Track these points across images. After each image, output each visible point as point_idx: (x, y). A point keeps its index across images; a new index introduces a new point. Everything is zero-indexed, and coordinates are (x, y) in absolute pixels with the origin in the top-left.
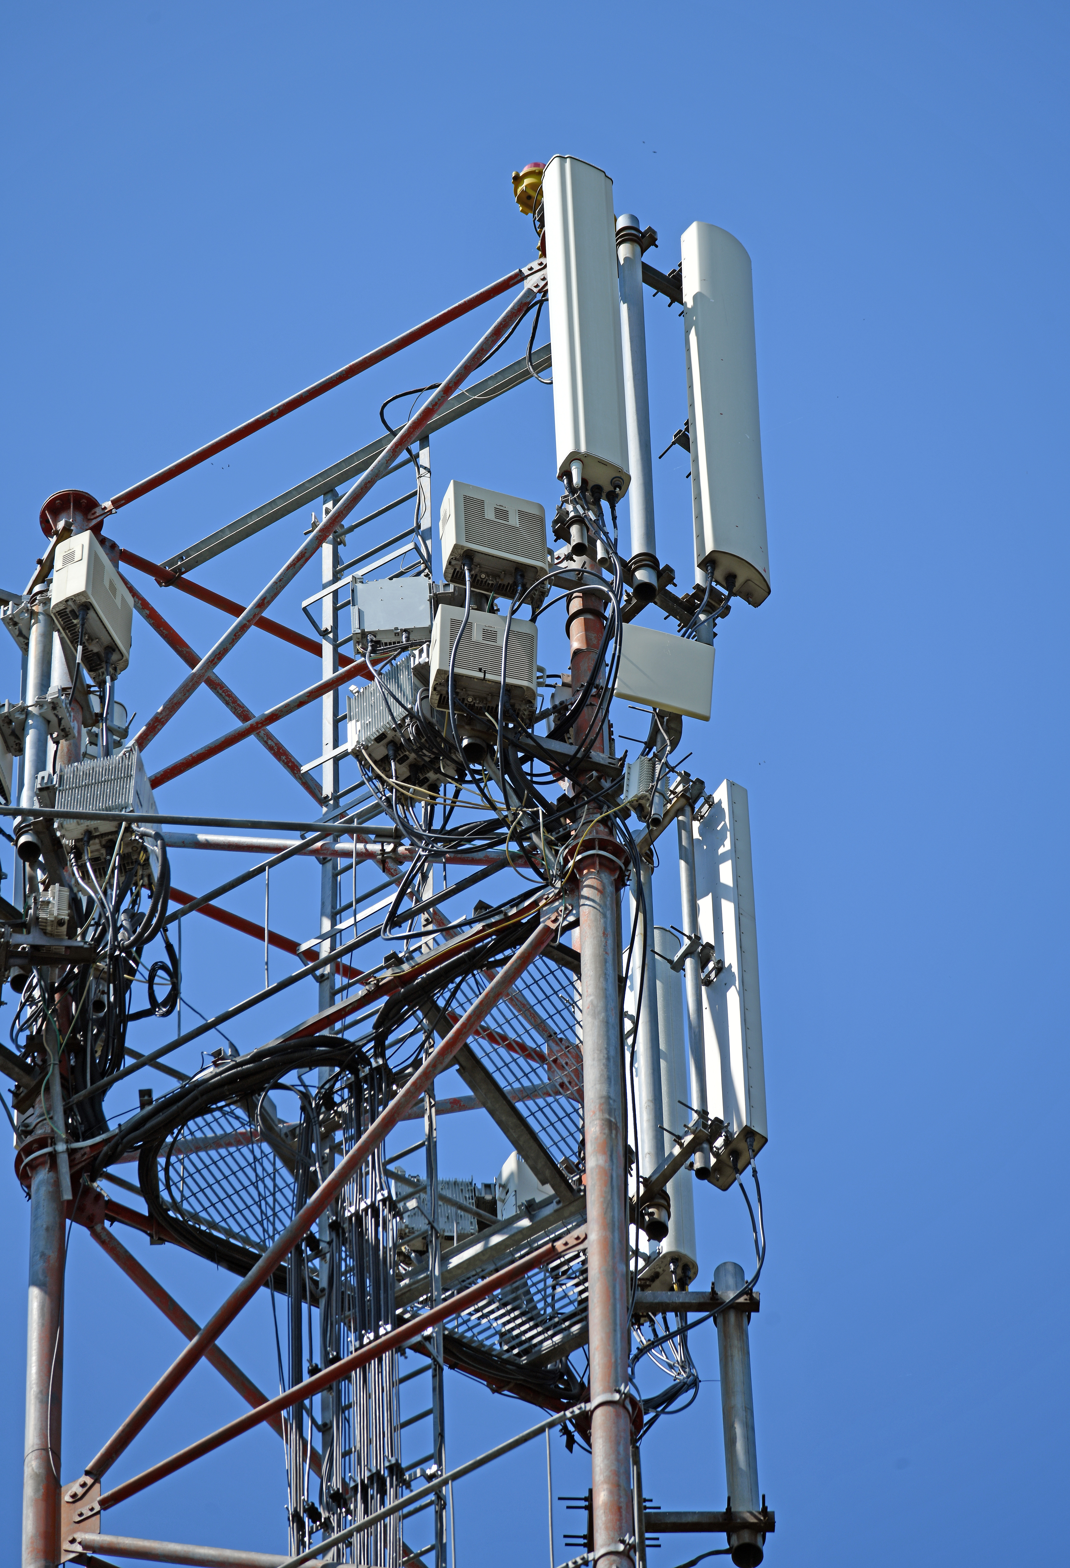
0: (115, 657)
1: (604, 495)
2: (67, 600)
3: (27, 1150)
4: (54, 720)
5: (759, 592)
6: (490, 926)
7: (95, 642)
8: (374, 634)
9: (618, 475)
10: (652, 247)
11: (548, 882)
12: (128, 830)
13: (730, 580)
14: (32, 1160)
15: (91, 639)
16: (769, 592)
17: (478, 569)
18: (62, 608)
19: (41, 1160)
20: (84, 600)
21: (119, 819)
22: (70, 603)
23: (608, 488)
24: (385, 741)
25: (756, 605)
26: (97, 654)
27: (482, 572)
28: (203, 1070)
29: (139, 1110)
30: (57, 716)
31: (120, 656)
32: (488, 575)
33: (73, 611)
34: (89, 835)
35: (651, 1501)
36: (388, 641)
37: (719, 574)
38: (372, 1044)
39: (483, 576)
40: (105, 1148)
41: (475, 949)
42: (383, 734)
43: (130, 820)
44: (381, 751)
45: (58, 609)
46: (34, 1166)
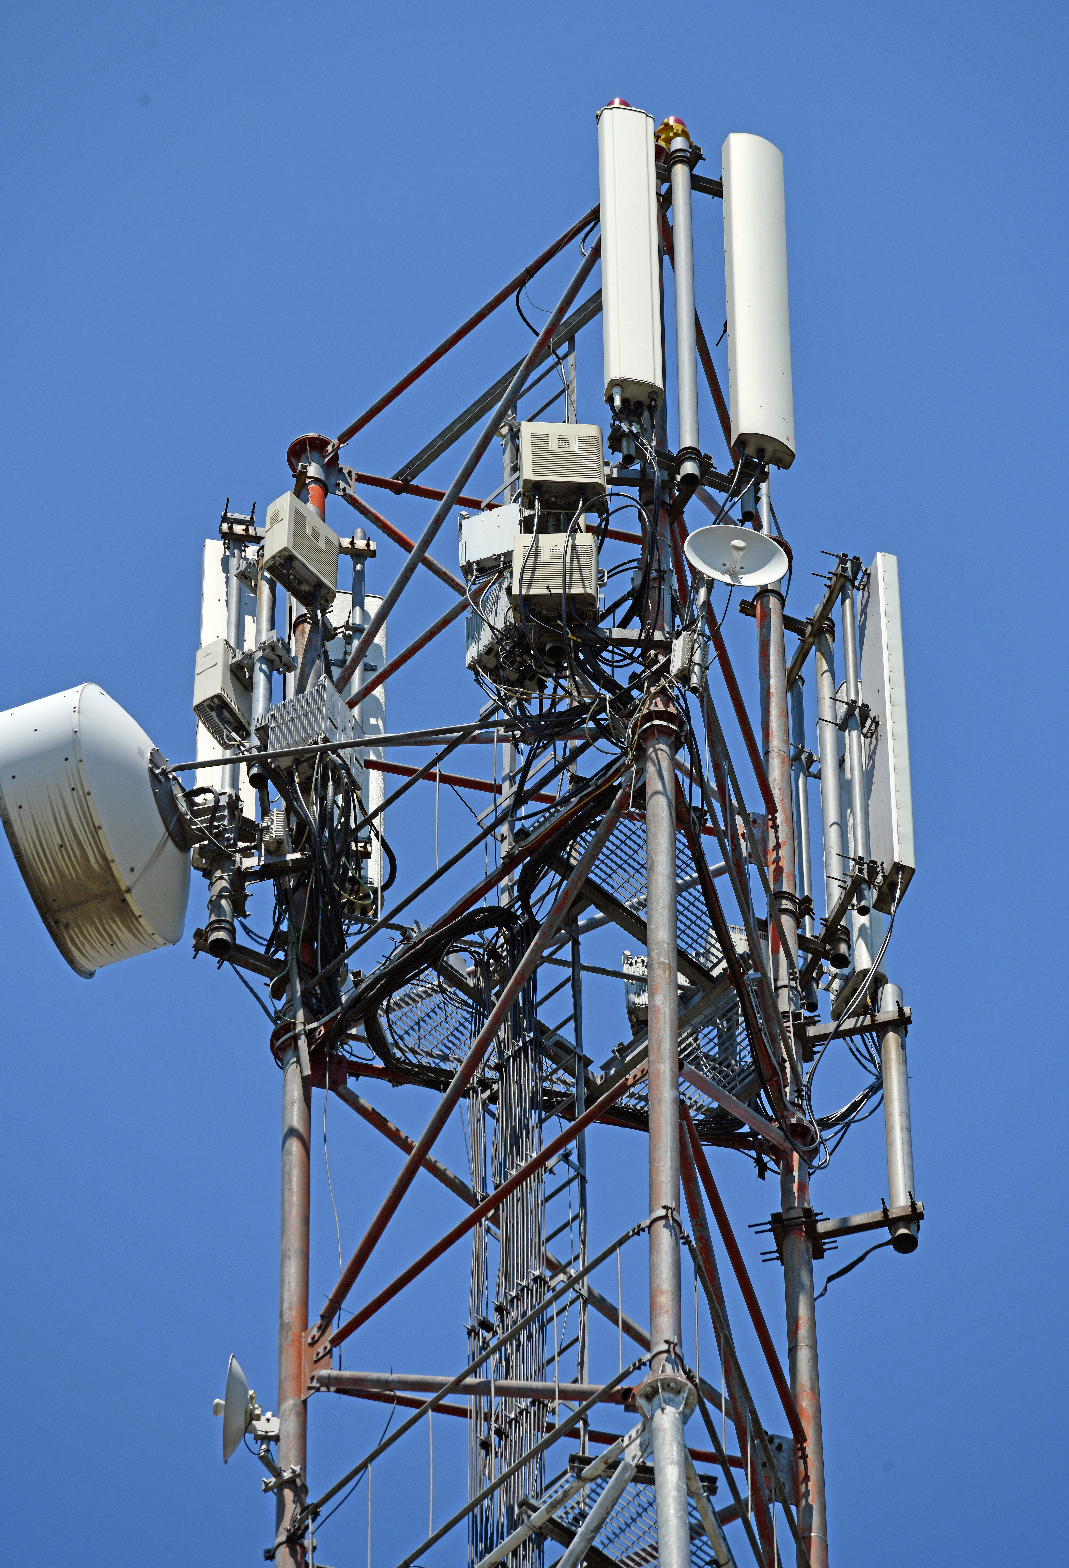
0: (323, 592)
1: (645, 408)
2: (274, 557)
3: (276, 1036)
4: (276, 659)
5: (786, 458)
6: (586, 795)
7: (304, 584)
8: (478, 563)
9: (653, 390)
10: (701, 161)
13: (761, 453)
14: (282, 1043)
15: (300, 582)
16: (794, 456)
17: (547, 495)
18: (272, 563)
19: (288, 1043)
20: (287, 554)
22: (277, 558)
23: (646, 402)
24: (493, 653)
25: (787, 467)
26: (309, 592)
27: (552, 497)
28: (396, 948)
29: (354, 989)
30: (277, 655)
31: (328, 590)
32: (556, 497)
33: (280, 564)
34: (297, 762)
35: (822, 1214)
36: (490, 565)
37: (750, 450)
38: (519, 903)
39: (553, 499)
40: (334, 1024)
41: (577, 816)
42: (490, 648)
44: (494, 662)
45: (269, 565)
46: (283, 1049)
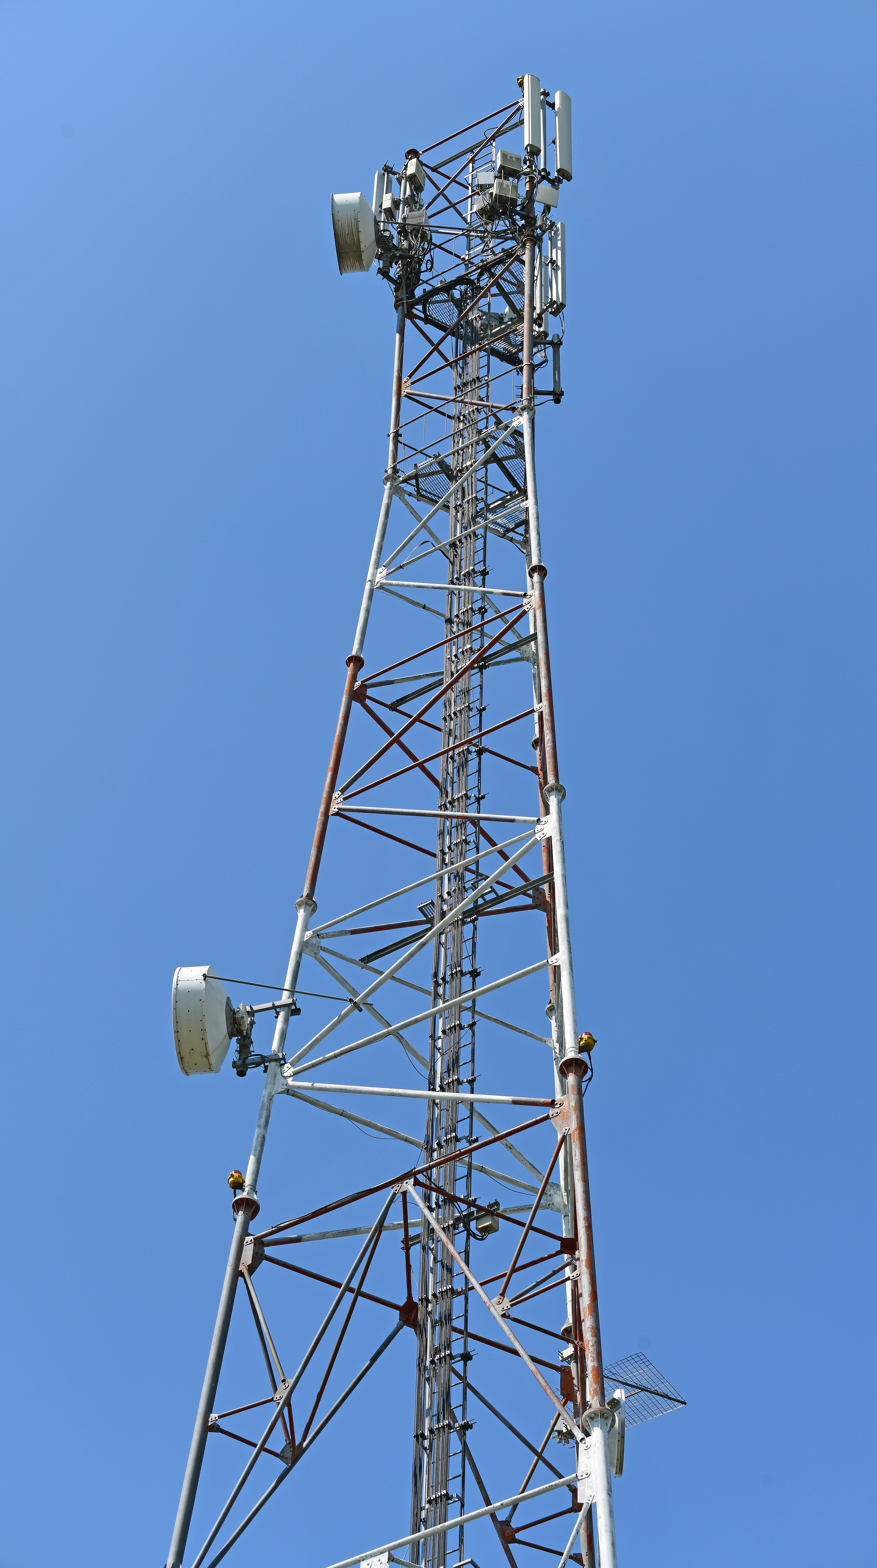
3: (397, 302)
5: (570, 178)
6: (505, 254)
7: (417, 184)
8: (481, 185)
9: (538, 149)
10: (549, 97)
11: (518, 244)
12: (423, 228)
13: (563, 176)
16: (572, 178)
17: (505, 170)
18: (409, 176)
19: (400, 304)
20: (414, 174)
21: (421, 226)
22: (411, 175)
24: (482, 210)
25: (569, 181)
26: (417, 187)
28: (438, 285)
29: (423, 293)
30: (407, 201)
31: (422, 188)
33: (412, 177)
34: (414, 229)
35: (536, 387)
36: (484, 186)
37: (561, 174)
38: (477, 280)
39: (506, 172)
40: (415, 302)
41: (501, 259)
42: (482, 208)
43: (423, 226)
44: (482, 212)
46: (398, 305)
